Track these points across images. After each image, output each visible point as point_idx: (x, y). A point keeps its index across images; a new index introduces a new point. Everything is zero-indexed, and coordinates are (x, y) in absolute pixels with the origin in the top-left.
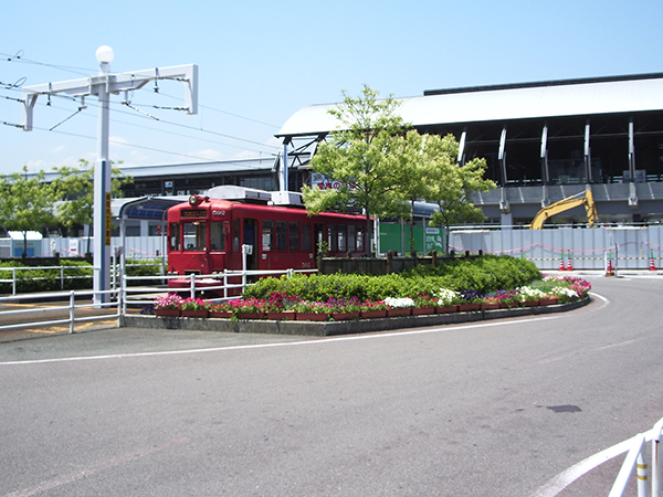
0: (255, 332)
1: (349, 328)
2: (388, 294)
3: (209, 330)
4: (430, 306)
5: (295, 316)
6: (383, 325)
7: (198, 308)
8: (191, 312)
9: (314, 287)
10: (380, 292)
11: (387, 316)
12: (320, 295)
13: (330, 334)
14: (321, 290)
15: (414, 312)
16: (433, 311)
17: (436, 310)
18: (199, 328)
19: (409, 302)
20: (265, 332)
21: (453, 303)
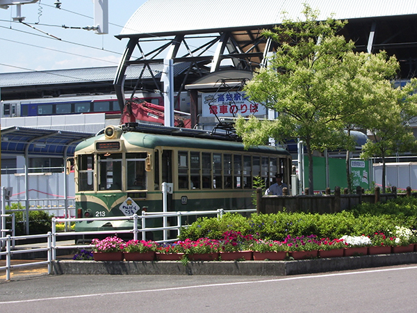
0: (209, 274)
1: (308, 267)
2: (343, 232)
3: (157, 273)
4: (387, 245)
5: (252, 256)
6: (342, 264)
7: (144, 250)
8: (135, 255)
9: (261, 226)
10: (334, 230)
11: (344, 255)
12: (267, 235)
13: (291, 273)
14: (268, 229)
15: (371, 251)
16: (390, 250)
17: (393, 249)
18: (145, 272)
19: (365, 240)
20: (220, 274)
21: (411, 241)
